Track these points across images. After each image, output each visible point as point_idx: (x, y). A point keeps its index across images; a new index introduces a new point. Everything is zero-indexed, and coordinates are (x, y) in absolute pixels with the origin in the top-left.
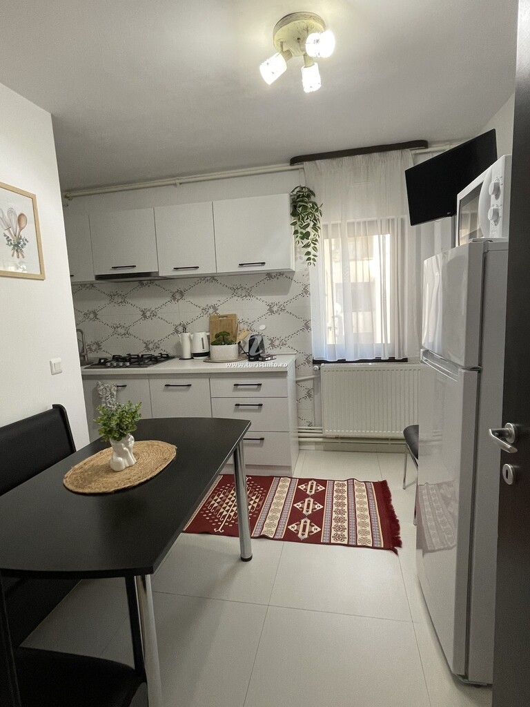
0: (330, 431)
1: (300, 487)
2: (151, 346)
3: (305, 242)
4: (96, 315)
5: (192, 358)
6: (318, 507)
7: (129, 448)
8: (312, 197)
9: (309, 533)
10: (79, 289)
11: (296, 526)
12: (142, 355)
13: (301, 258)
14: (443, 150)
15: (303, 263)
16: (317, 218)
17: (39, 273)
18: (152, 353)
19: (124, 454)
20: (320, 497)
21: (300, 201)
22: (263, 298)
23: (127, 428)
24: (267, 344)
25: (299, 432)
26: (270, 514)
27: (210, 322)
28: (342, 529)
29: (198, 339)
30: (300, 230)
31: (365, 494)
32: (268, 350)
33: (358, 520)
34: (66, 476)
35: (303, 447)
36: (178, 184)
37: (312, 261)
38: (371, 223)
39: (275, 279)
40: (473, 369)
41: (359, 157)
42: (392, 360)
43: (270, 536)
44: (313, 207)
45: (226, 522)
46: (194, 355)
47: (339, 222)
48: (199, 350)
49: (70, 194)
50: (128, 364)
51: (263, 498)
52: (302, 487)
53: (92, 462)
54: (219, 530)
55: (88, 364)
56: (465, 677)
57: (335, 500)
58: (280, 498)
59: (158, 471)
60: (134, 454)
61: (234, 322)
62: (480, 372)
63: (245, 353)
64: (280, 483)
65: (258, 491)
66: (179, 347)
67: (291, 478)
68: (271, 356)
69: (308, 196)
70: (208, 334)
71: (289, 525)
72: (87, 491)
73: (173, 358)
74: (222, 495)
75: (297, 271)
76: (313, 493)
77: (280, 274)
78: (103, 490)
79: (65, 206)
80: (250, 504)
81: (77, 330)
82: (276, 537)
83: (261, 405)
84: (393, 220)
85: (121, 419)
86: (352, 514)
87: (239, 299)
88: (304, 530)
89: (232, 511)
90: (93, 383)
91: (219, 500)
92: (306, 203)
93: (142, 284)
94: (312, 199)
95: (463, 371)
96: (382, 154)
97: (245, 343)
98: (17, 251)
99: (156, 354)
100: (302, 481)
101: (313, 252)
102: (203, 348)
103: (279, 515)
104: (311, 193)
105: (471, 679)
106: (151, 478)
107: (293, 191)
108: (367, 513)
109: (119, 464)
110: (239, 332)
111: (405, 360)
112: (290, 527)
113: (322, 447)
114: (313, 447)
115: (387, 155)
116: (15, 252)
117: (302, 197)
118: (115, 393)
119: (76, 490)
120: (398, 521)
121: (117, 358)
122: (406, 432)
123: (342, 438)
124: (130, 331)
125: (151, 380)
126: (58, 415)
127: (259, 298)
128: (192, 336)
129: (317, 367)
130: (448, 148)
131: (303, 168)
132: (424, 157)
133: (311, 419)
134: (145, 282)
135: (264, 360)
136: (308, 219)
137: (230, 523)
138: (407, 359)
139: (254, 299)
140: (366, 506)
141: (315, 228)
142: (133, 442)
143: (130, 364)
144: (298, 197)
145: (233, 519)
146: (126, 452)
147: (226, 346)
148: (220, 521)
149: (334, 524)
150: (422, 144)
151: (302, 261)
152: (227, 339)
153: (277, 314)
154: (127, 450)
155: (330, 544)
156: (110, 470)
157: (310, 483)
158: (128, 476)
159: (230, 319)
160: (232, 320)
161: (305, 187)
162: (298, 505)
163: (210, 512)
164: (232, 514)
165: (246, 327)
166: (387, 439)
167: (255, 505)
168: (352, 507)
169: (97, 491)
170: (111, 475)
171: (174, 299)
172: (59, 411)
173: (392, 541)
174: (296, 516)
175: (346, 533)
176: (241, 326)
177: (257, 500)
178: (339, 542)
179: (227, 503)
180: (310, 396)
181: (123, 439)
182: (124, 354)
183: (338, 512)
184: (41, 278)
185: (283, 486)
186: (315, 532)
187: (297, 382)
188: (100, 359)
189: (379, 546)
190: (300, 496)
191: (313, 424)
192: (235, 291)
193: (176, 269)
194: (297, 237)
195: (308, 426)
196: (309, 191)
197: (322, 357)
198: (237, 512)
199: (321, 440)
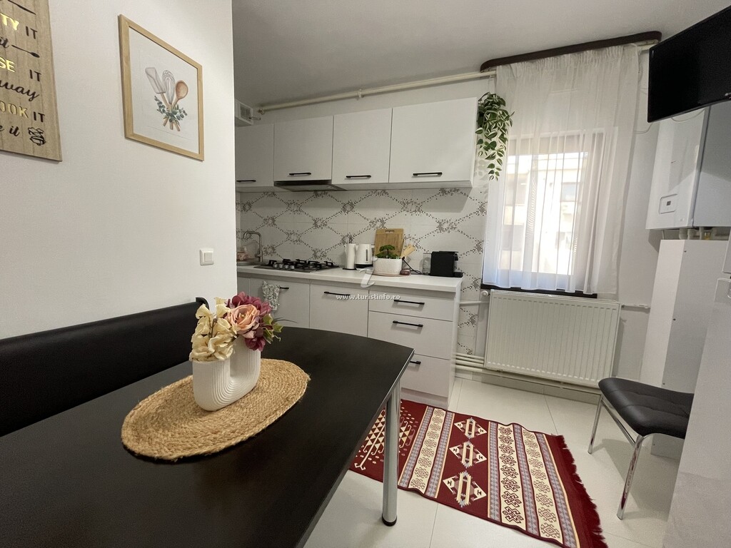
0: (490, 364)
1: (456, 424)
2: (319, 254)
3: (491, 152)
4: (274, 221)
5: (355, 269)
6: (481, 458)
8: (503, 105)
9: (471, 497)
10: (262, 196)
11: (453, 482)
12: (309, 262)
13: (480, 174)
15: (483, 178)
16: (506, 127)
17: (197, 152)
18: (318, 260)
20: (481, 444)
21: (488, 109)
22: (433, 214)
25: (457, 359)
26: (421, 456)
27: (377, 235)
28: (515, 501)
29: (362, 250)
30: (485, 140)
31: (538, 450)
33: (536, 491)
35: (459, 375)
36: (360, 96)
37: (494, 175)
38: (571, 137)
39: (449, 195)
42: (579, 294)
43: (421, 490)
44: (503, 115)
45: (370, 456)
46: (358, 266)
47: (530, 135)
48: (363, 262)
49: (263, 107)
50: (293, 267)
51: (414, 430)
52: (459, 425)
54: (361, 466)
55: (258, 265)
57: (501, 453)
58: (434, 431)
61: (400, 237)
64: (434, 416)
65: (408, 421)
66: (344, 257)
67: (447, 411)
69: (498, 104)
70: (373, 247)
71: (444, 477)
73: (337, 267)
75: (475, 186)
76: (473, 436)
77: (456, 188)
80: (401, 431)
82: (428, 494)
83: (421, 326)
84: (601, 135)
87: (408, 214)
88: (464, 490)
89: (378, 442)
90: (255, 281)
92: (496, 110)
93: (317, 195)
94: (503, 107)
97: (409, 259)
98: (171, 121)
99: (322, 261)
100: (459, 417)
101: (497, 165)
102: (367, 260)
103: (432, 460)
104: (501, 101)
107: (480, 100)
108: (547, 482)
110: (404, 248)
111: (595, 296)
112: (445, 482)
113: (479, 378)
114: (470, 377)
116: (168, 121)
117: (491, 105)
118: (277, 294)
121: (286, 262)
122: (602, 383)
123: (506, 372)
124: (302, 239)
125: (312, 286)
127: (429, 214)
128: (357, 247)
129: (486, 292)
131: (495, 75)
133: (471, 347)
134: (319, 193)
136: (495, 128)
137: (373, 457)
138: (597, 294)
139: (423, 214)
140: (543, 470)
141: (503, 139)
143: (295, 268)
144: (486, 105)
145: (377, 454)
147: (390, 259)
148: (362, 453)
149: (503, 489)
150: (654, 36)
151: (482, 176)
152: (392, 253)
153: (446, 232)
155: (501, 523)
157: (468, 421)
159: (397, 234)
160: (398, 236)
161: (494, 95)
162: (455, 450)
164: (378, 446)
165: (412, 243)
167: (404, 439)
168: (524, 468)
171: (345, 210)
174: (453, 467)
175: (521, 510)
176: (407, 242)
177: (407, 433)
178: (513, 523)
179: (373, 430)
180: (473, 322)
182: (293, 259)
183: (507, 472)
184: (200, 159)
185: (437, 420)
187: (461, 305)
188: (271, 261)
190: (457, 438)
191: (473, 352)
192: (405, 205)
193: (349, 177)
194: (481, 147)
195: (468, 354)
196: (499, 98)
197: (492, 281)
198: (383, 444)
199: (480, 370)
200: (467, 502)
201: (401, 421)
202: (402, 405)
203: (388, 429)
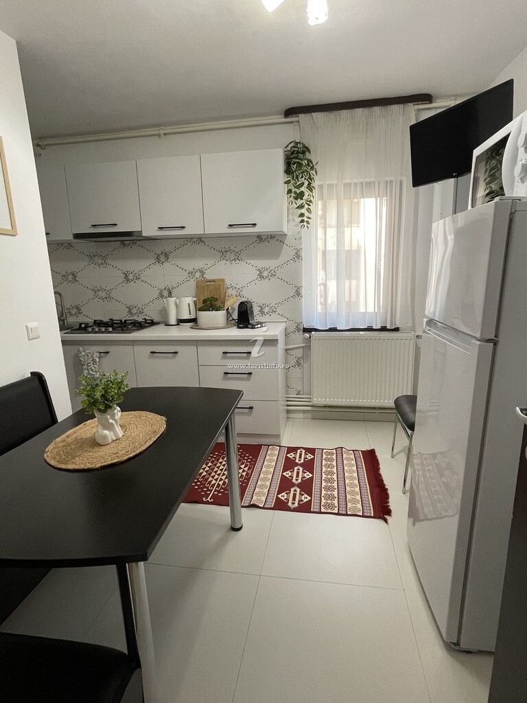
0: (318, 400)
1: (288, 455)
2: (134, 311)
3: (299, 202)
4: (74, 276)
5: (178, 324)
6: (308, 475)
7: (115, 420)
8: (307, 153)
9: (299, 501)
10: (56, 248)
11: (286, 495)
12: (125, 321)
13: (293, 220)
14: (447, 106)
15: (296, 225)
16: (312, 176)
17: (11, 228)
18: (136, 318)
19: (109, 427)
20: (309, 466)
21: (294, 158)
22: (252, 262)
23: (113, 399)
24: (256, 310)
25: (287, 401)
26: (259, 483)
27: (197, 287)
28: (331, 497)
29: (184, 304)
30: (294, 190)
31: (354, 462)
32: (257, 317)
33: (348, 489)
34: (47, 450)
35: (291, 415)
36: (162, 135)
37: (305, 224)
38: (369, 184)
39: (266, 242)
40: (489, 341)
41: (359, 111)
42: (384, 329)
43: (260, 505)
44: (308, 165)
45: (215, 491)
46: (180, 321)
47: (335, 182)
48: (186, 316)
49: (43, 141)
50: (111, 329)
51: (252, 466)
52: (291, 456)
53: (75, 435)
54: (209, 499)
55: (67, 329)
56: (458, 644)
57: (324, 469)
58: (269, 467)
59: (148, 444)
60: (120, 426)
61: (222, 286)
62: (495, 344)
63: (233, 319)
64: (269, 452)
65: (246, 460)
66: (164, 312)
67: (280, 446)
68: (261, 323)
69: (303, 153)
70: (195, 299)
71: (278, 493)
72: (70, 467)
73: (158, 323)
74: (210, 464)
75: (289, 234)
76: (302, 461)
77: (272, 237)
78: (89, 466)
79: (37, 155)
80: (241, 468)
81: (55, 293)
82: (266, 506)
83: (250, 374)
84: (391, 182)
85: (106, 389)
86: (341, 483)
87: (227, 262)
88: (294, 499)
89: (221, 480)
90: (74, 349)
91: (207, 469)
92: (301, 159)
93: (124, 245)
94: (308, 156)
95: (478, 343)
96: (383, 108)
97: (233, 309)
99: (140, 319)
100: (292, 450)
101: (307, 214)
102: (190, 314)
103: (268, 483)
104: (306, 150)
105: (463, 646)
106: (140, 453)
107: (287, 146)
108: (356, 482)
109: (105, 437)
110: (227, 298)
111: (397, 329)
112: (280, 496)
113: (309, 415)
114: (301, 415)
115: (389, 109)
117: (297, 153)
118: (97, 360)
119: (59, 466)
120: (387, 489)
121: (99, 323)
122: (396, 402)
123: (330, 407)
124: (112, 295)
125: (136, 347)
126: (36, 383)
127: (249, 262)
128: (178, 301)
129: (307, 335)
130: (452, 103)
131: (299, 122)
132: (427, 112)
133: (299, 388)
134: (127, 242)
135: (253, 327)
136: (302, 177)
137: (219, 492)
138: (398, 328)
139: (243, 263)
140: (355, 475)
141: (310, 188)
142: (120, 414)
143: (113, 329)
144: (292, 153)
145: (222, 488)
146: (112, 424)
147: (214, 312)
148: (208, 490)
149: (323, 492)
150: (426, 98)
151: (295, 224)
152: (215, 305)
153: (267, 280)
154: (114, 422)
155: (320, 513)
156: (95, 443)
157: (299, 451)
158: (115, 450)
159: (218, 284)
160: (220, 285)
161: (299, 143)
162: (288, 474)
163: (198, 481)
164: (221, 483)
165: (234, 293)
166: (375, 408)
167: (244, 474)
168: (341, 476)
169: (82, 467)
170: (96, 449)
171: (159, 261)
172: (38, 378)
173: (382, 510)
174: (285, 485)
175: (336, 502)
176: (230, 291)
177: (246, 469)
178: (329, 511)
179: (216, 472)
180: (299, 364)
181: (109, 411)
182: (106, 319)
183: (328, 480)
184: (13, 233)
185: (272, 455)
186: (305, 500)
187: (286, 350)
188: (81, 324)
189: (369, 515)
190: (289, 465)
191: (301, 393)
192: (223, 254)
193: (161, 228)
194: (291, 196)
195: (297, 394)
196: (304, 146)
197: (312, 324)
198: (226, 480)
199: (309, 408)
200: (296, 505)
201: (239, 461)
202: (239, 449)
203: (229, 469)
